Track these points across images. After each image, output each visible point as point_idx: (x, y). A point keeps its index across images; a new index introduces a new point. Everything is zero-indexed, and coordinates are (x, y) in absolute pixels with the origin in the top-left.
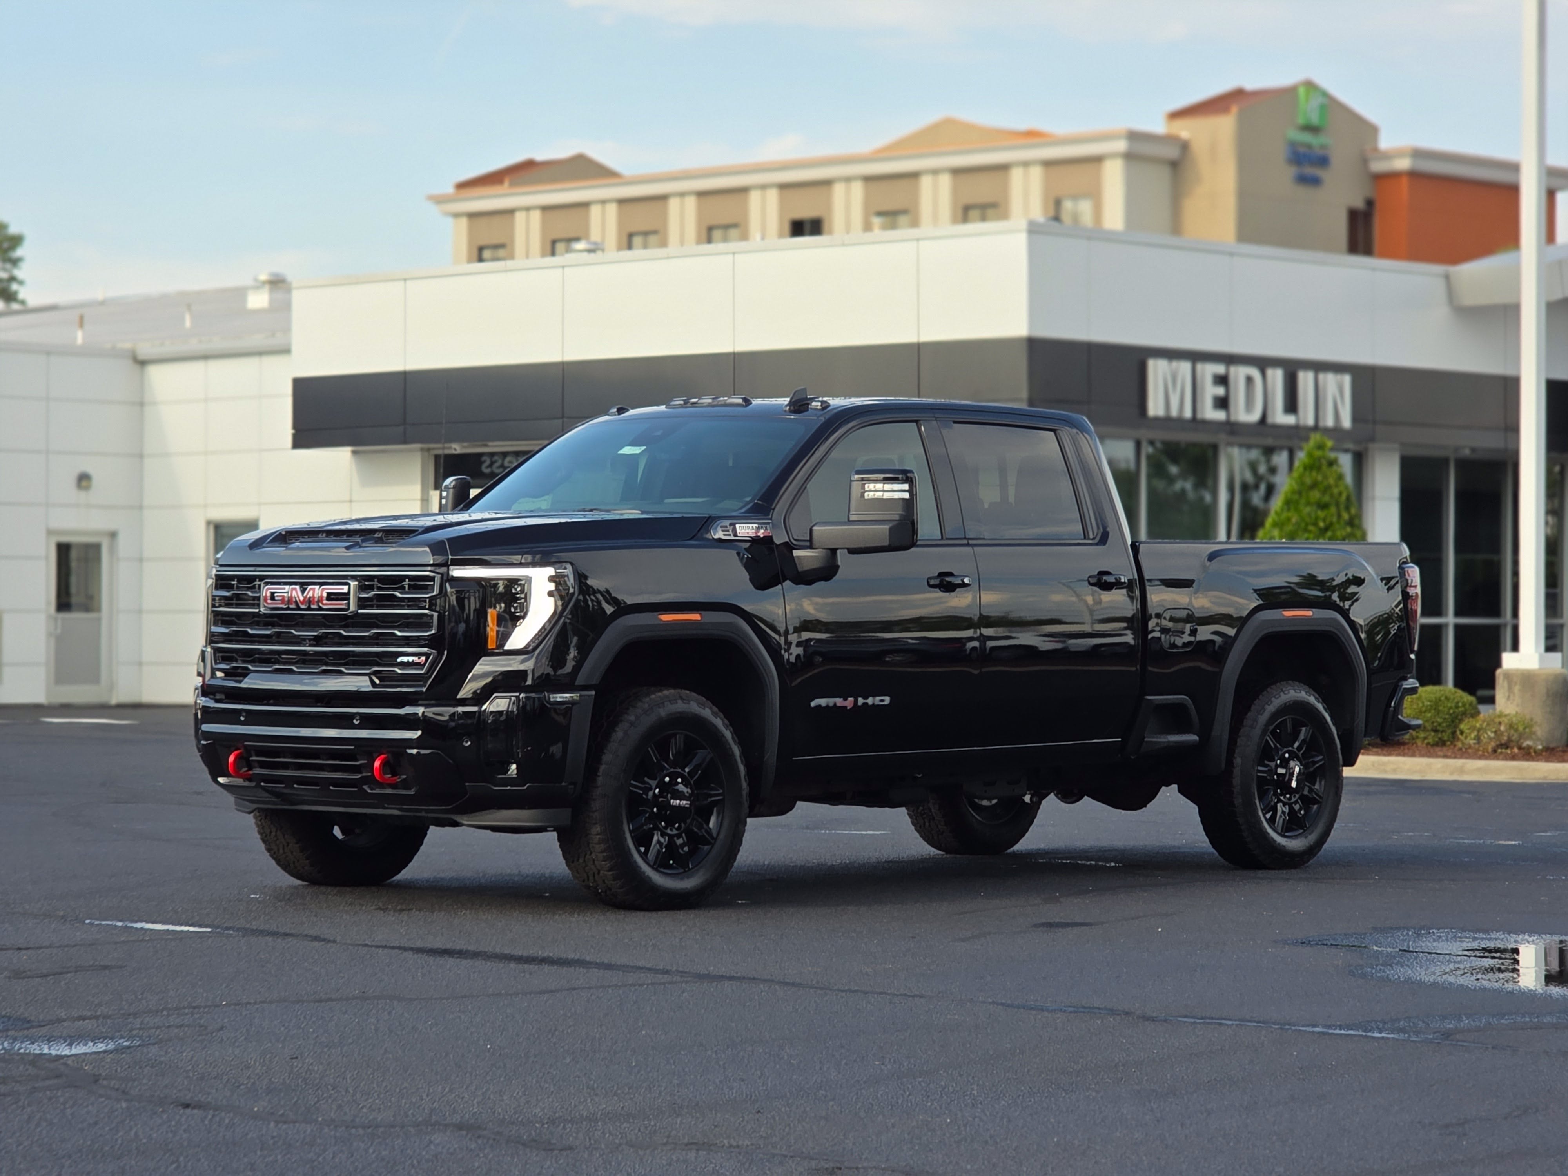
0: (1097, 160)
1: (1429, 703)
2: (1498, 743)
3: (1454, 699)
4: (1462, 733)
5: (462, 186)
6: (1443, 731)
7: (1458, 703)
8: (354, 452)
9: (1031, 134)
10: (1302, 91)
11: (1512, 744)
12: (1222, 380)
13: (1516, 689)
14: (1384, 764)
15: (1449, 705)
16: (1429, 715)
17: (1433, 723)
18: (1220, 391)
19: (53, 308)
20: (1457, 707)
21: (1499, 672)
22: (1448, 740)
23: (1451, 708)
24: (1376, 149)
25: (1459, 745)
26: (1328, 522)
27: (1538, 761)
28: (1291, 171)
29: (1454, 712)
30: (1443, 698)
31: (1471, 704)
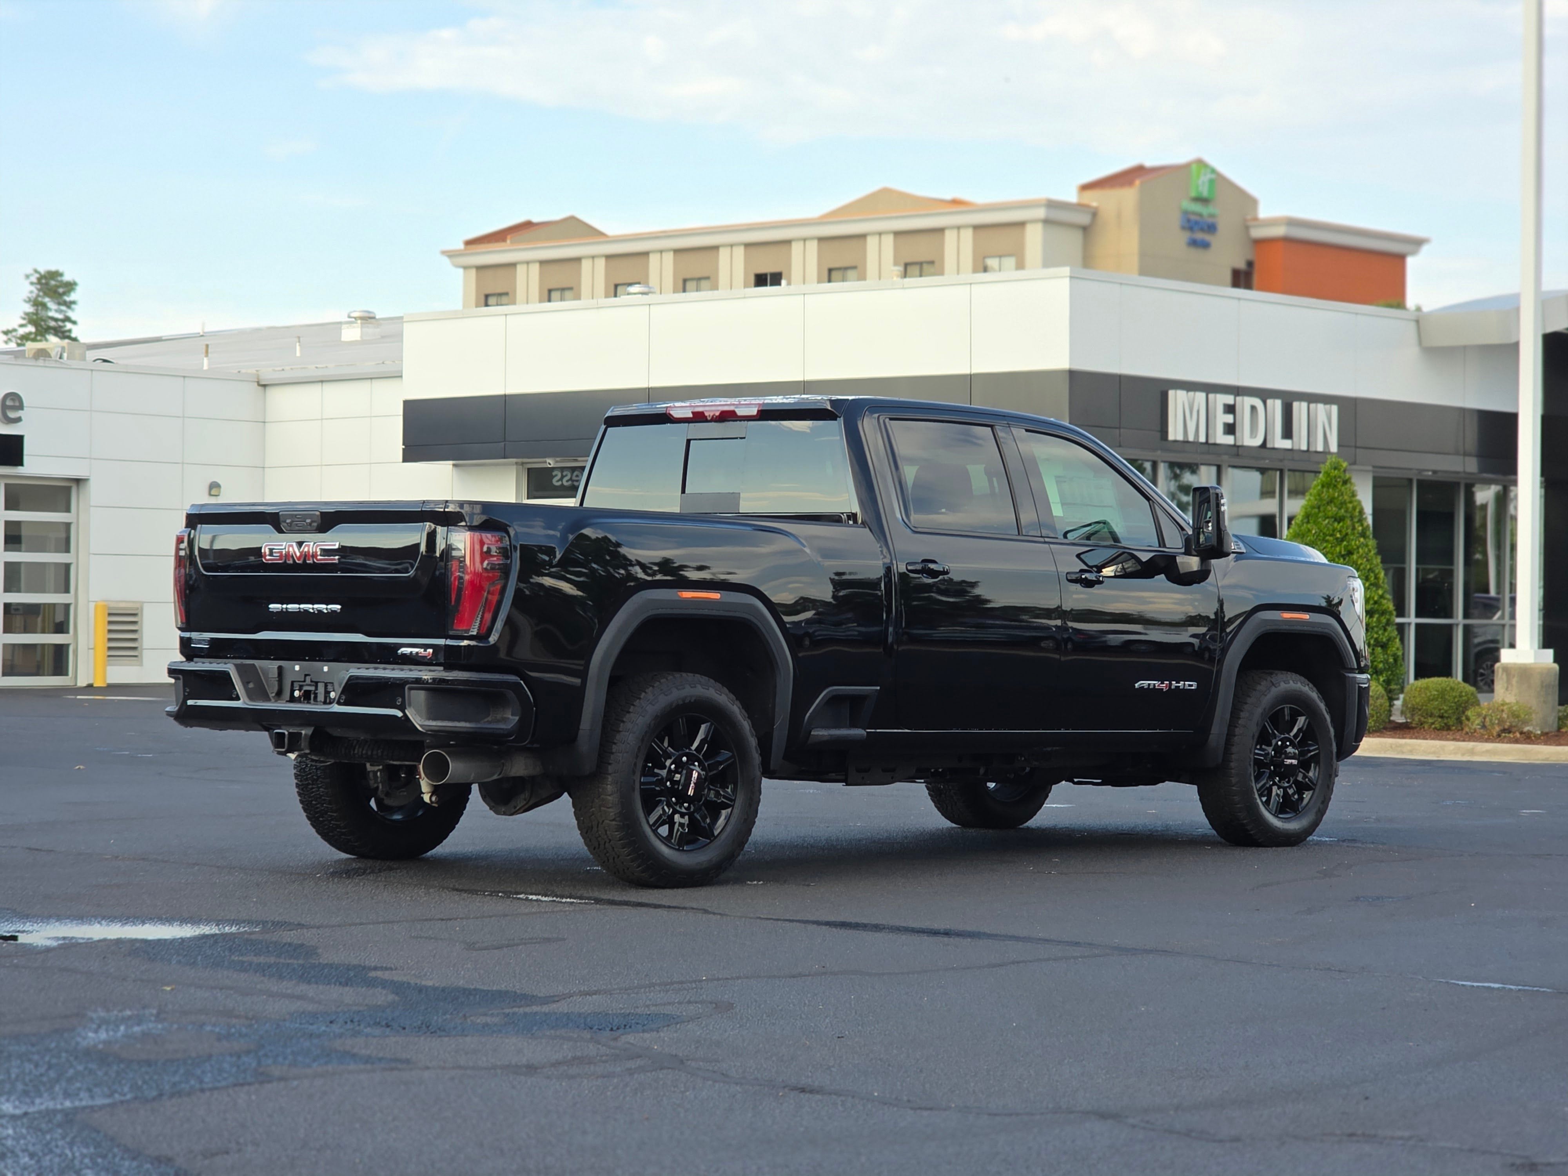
0: (1021, 224)
1: (1436, 693)
2: (1502, 728)
3: (1458, 689)
4: (1468, 719)
5: (469, 243)
6: (1447, 718)
7: (1461, 692)
8: (454, 465)
9: (955, 202)
10: (1194, 167)
11: (1514, 729)
12: (1230, 409)
13: (1514, 681)
14: (1401, 745)
15: (1454, 694)
16: (1436, 703)
17: (1440, 710)
18: (1229, 419)
19: (158, 340)
20: (1461, 696)
21: (1497, 665)
22: (1453, 726)
23: (1455, 697)
24: (1256, 219)
25: (1467, 729)
26: (1344, 533)
27: (1538, 744)
28: (1185, 236)
29: (1458, 701)
30: (1448, 688)
31: (1472, 694)
